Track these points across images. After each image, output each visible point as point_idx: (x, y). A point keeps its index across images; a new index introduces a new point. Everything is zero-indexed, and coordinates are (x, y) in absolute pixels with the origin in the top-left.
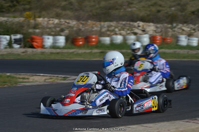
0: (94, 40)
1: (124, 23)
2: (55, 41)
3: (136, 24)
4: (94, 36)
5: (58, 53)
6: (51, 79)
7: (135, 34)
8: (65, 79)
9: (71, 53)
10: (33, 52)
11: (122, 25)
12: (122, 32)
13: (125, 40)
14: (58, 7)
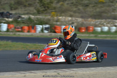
0: (91, 29)
1: (110, 20)
7: (116, 26)
10: (55, 35)
13: (110, 29)
14: (71, 11)
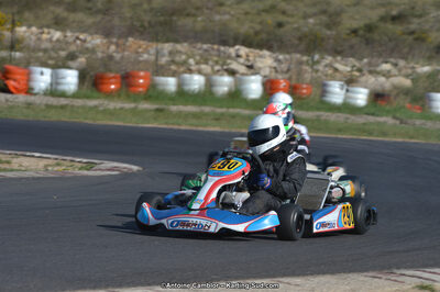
0: (141, 81)
1: (205, 46)
2: (56, 80)
3: (232, 51)
4: (142, 74)
5: (63, 107)
6: (58, 165)
7: (232, 73)
8: (90, 166)
9: (92, 108)
11: (200, 52)
12: (203, 66)
13: (210, 84)
